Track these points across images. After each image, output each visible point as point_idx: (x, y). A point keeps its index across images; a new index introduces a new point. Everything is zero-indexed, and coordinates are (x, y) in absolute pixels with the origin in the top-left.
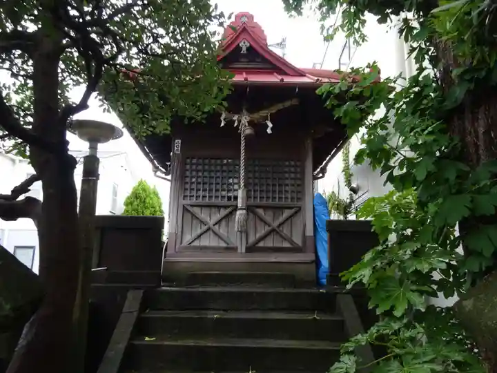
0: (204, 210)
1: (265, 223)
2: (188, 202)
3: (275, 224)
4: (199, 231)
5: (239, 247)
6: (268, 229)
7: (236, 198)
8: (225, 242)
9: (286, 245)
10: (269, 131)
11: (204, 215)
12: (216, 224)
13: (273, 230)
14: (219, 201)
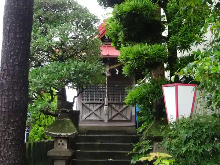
0: (91, 105)
1: (116, 110)
2: (84, 102)
3: (120, 111)
4: (89, 114)
5: (105, 120)
6: (116, 112)
7: (104, 100)
8: (100, 118)
9: (124, 119)
10: (117, 73)
11: (91, 107)
12: (96, 110)
13: (119, 113)
14: (97, 102)
